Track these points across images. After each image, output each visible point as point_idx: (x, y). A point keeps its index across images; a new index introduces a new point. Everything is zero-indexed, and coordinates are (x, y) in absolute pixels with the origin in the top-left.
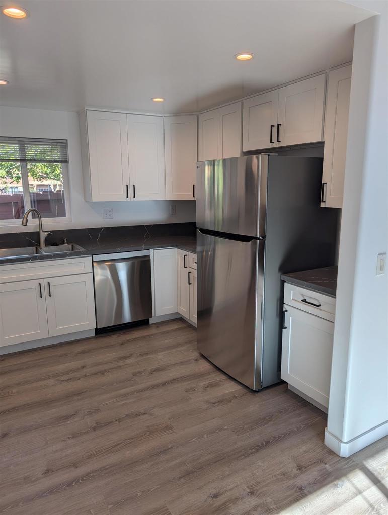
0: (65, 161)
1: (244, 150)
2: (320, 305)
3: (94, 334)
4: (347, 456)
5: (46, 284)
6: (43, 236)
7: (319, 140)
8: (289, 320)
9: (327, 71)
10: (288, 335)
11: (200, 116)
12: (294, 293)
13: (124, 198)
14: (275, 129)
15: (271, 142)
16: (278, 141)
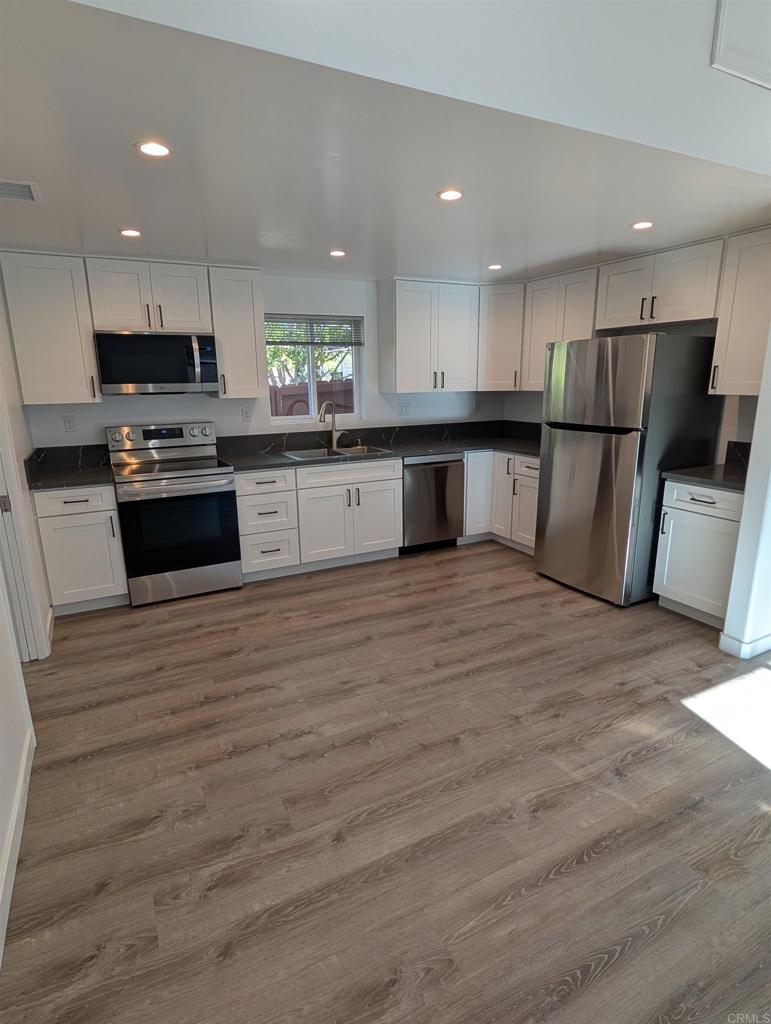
0: (359, 344)
1: (597, 328)
2: (714, 503)
3: (397, 555)
4: (748, 657)
5: (354, 490)
6: (336, 436)
7: (711, 316)
8: (669, 524)
9: (725, 237)
10: (665, 542)
11: (529, 285)
12: (677, 492)
13: (430, 389)
14: (647, 304)
15: (641, 318)
16: (652, 317)
